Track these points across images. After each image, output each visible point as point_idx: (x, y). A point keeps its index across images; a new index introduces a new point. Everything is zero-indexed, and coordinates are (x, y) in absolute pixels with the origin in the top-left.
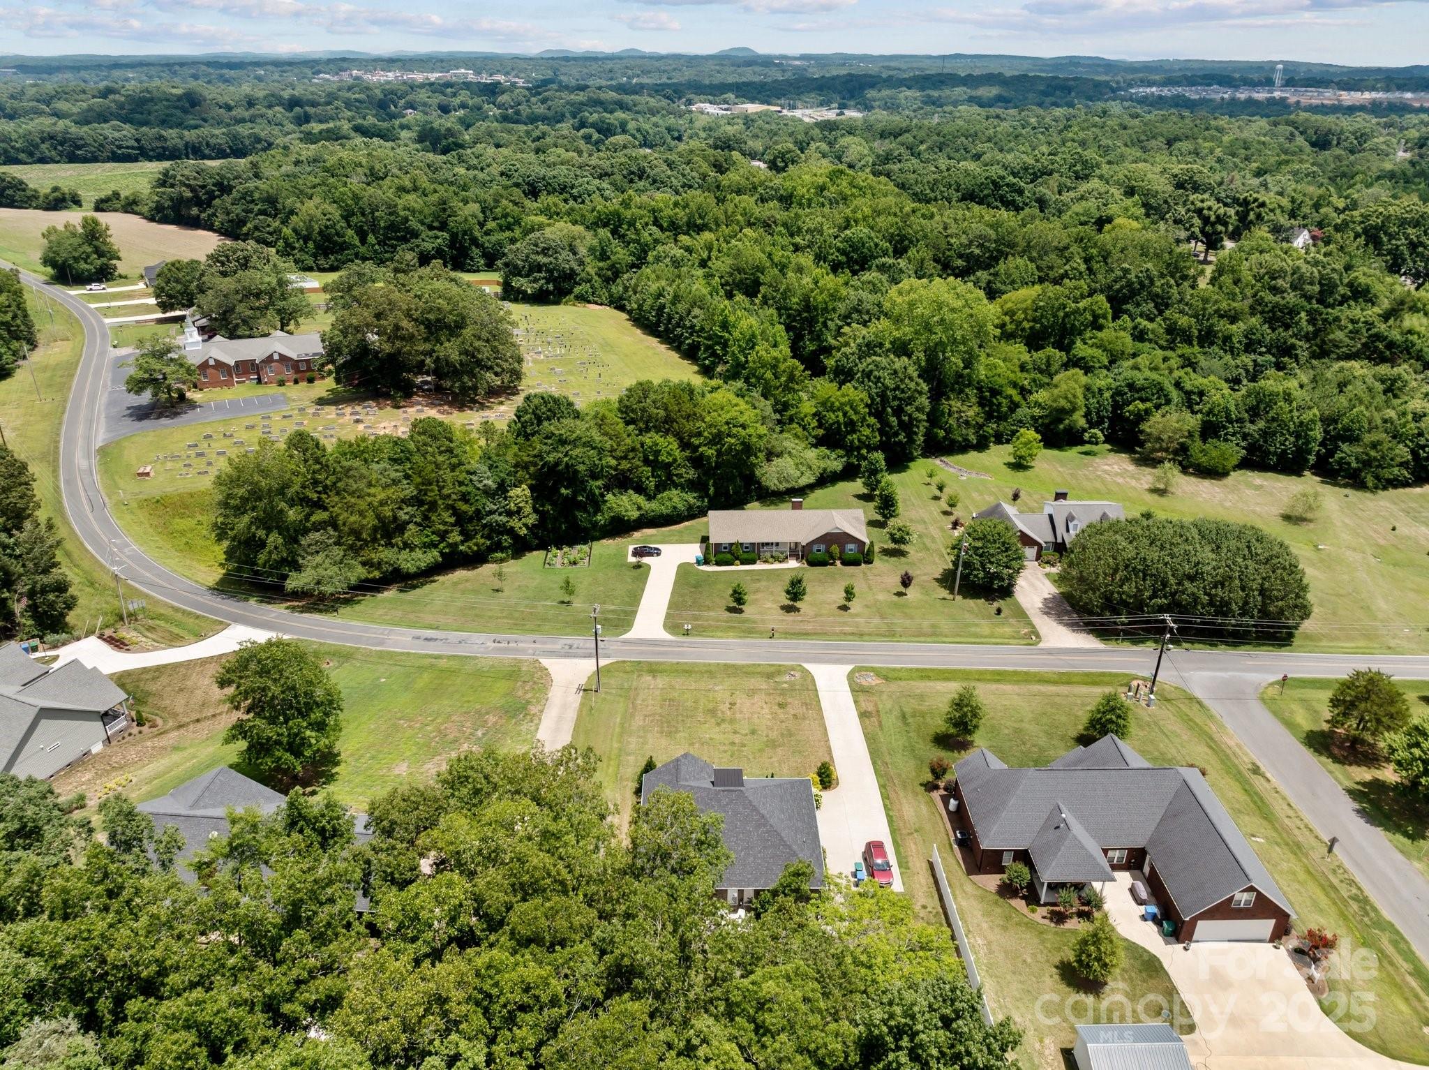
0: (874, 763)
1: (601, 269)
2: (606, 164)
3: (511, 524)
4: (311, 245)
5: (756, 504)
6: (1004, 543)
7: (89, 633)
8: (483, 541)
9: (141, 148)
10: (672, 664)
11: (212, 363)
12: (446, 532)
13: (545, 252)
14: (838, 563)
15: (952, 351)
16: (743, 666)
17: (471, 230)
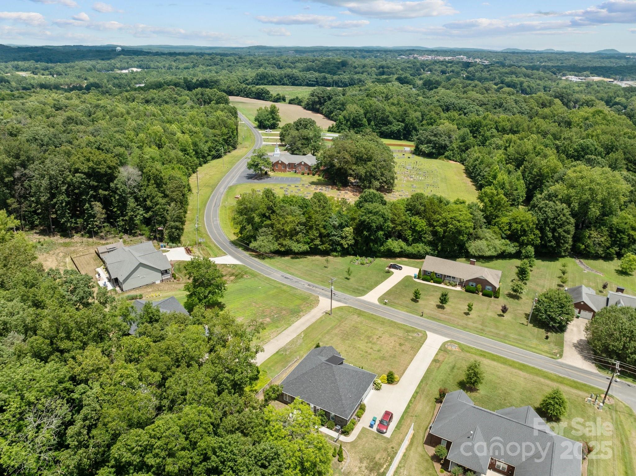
0: (422, 381)
1: (460, 146)
2: (485, 100)
3: (342, 242)
4: (349, 123)
5: (464, 259)
6: (561, 304)
7: (184, 246)
8: (329, 246)
9: (317, 82)
10: (369, 314)
11: (280, 162)
12: (314, 239)
13: (435, 135)
14: (481, 294)
15: (594, 205)
16: (399, 324)
17: (414, 123)
